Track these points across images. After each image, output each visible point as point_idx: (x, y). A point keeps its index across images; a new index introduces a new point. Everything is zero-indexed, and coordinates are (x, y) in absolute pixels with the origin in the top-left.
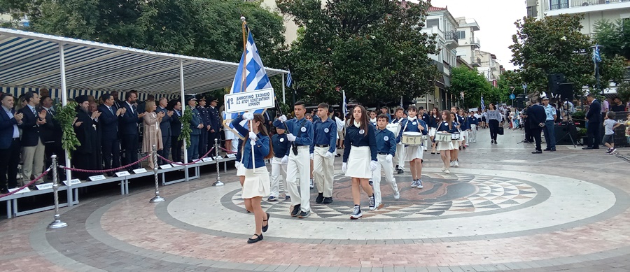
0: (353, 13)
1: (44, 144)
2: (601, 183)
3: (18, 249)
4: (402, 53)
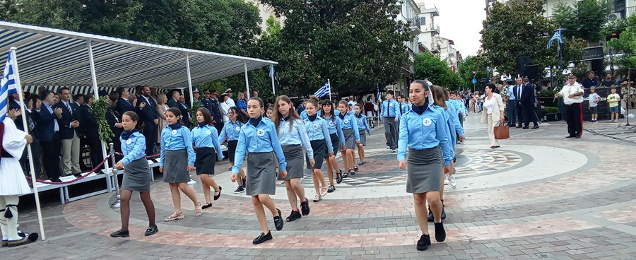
0: (333, 2)
1: (79, 137)
2: (573, 149)
4: (380, 41)
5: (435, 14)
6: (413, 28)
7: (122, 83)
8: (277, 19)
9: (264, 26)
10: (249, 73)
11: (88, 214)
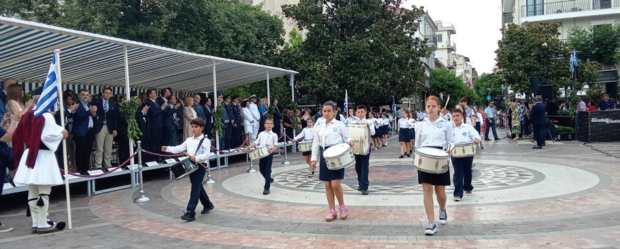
0: (353, 18)
4: (397, 56)
5: (452, 32)
6: (429, 44)
7: (152, 85)
8: (300, 32)
9: (287, 38)
10: (271, 80)
11: (112, 207)
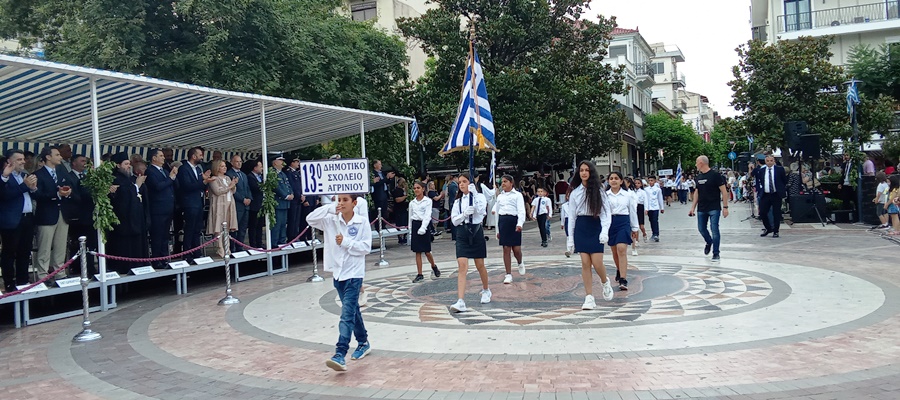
0: (506, 36)
1: (67, 220)
2: (864, 275)
3: (31, 370)
4: (575, 92)
5: (679, 59)
